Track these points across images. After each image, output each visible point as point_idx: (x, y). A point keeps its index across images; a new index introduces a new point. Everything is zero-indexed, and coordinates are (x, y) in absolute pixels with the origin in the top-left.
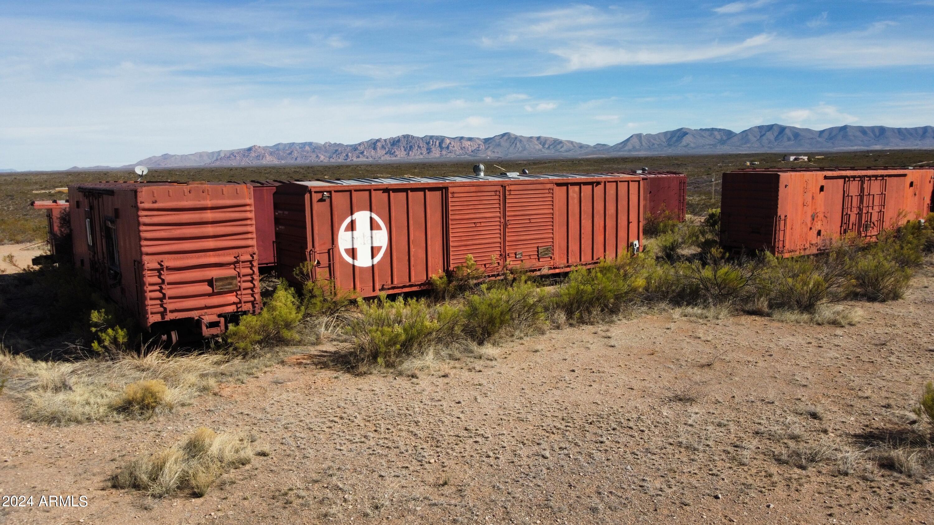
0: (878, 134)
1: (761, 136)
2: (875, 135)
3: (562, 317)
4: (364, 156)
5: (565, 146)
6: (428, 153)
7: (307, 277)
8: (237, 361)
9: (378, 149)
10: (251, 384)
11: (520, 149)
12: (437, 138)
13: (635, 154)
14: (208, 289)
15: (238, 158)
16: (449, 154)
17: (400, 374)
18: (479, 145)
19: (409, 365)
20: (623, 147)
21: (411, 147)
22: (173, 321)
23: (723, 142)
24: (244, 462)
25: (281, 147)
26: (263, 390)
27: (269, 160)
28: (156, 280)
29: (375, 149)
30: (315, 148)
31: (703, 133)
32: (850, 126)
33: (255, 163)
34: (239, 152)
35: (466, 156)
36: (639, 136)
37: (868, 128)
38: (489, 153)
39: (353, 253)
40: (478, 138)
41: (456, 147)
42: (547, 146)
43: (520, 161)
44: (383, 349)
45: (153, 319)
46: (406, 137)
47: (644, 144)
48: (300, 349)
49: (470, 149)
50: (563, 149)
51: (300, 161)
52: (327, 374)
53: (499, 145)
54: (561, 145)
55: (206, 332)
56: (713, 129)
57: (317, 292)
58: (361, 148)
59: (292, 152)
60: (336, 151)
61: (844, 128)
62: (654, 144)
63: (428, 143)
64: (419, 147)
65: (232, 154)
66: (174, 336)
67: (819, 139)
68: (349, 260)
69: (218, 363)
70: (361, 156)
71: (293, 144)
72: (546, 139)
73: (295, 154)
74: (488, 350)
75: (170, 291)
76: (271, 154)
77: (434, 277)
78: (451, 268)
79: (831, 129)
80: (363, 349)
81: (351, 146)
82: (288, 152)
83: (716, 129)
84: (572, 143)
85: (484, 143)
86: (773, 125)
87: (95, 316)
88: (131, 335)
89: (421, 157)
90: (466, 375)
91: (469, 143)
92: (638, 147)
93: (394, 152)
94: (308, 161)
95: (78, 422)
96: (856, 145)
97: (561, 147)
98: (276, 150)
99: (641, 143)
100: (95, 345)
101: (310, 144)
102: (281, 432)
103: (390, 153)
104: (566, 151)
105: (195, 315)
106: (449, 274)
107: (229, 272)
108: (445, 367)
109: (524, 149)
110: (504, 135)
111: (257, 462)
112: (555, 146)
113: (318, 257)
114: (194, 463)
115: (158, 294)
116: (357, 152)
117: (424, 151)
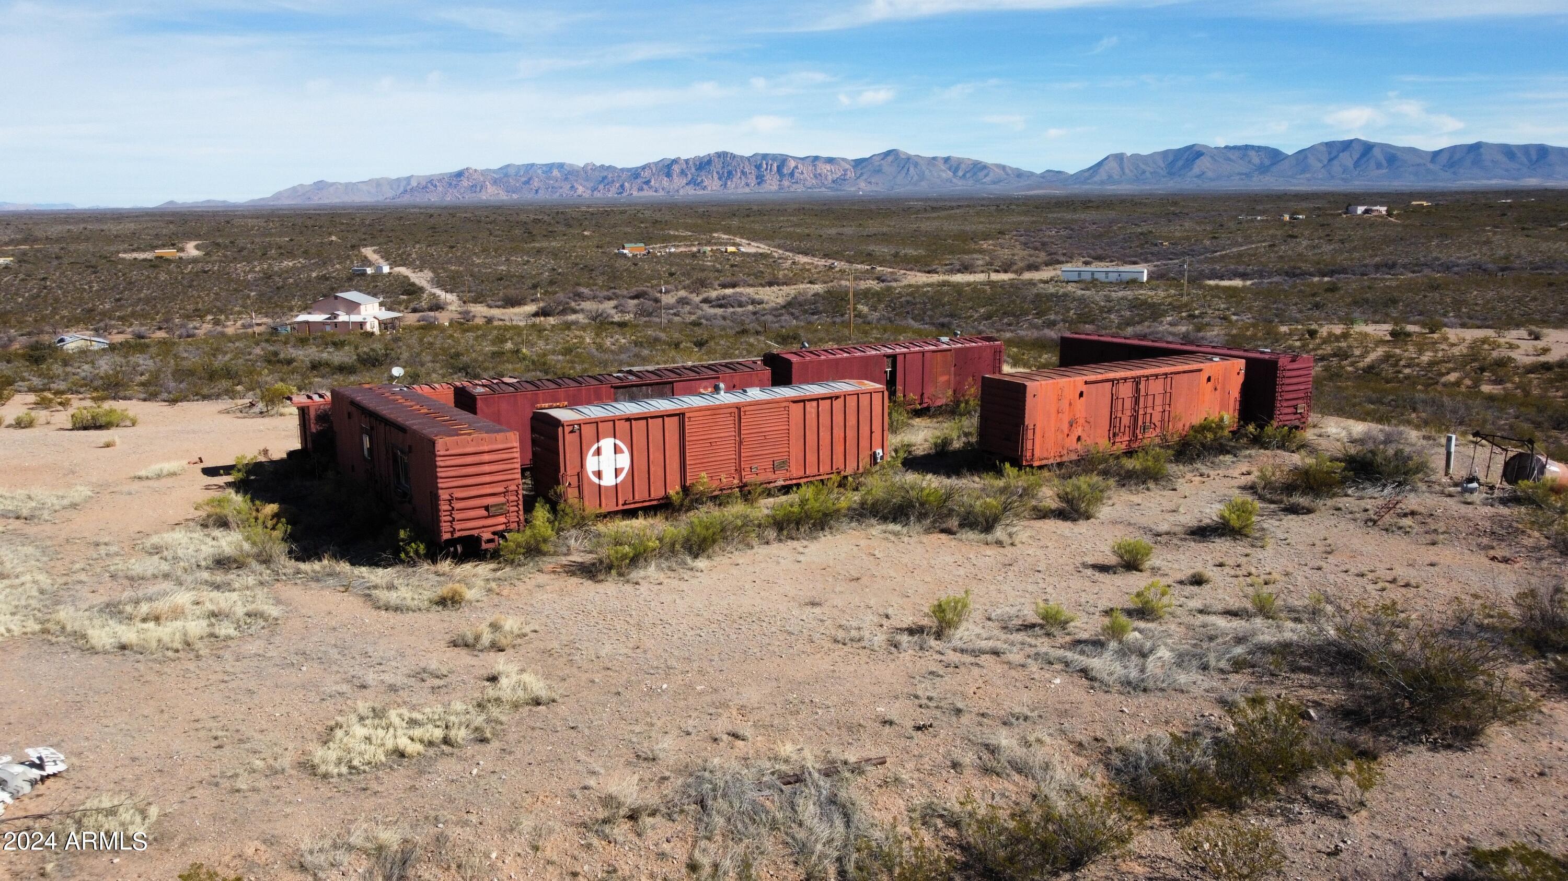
0: (1534, 157)
1: (1330, 160)
2: (1530, 161)
3: (772, 534)
4: (651, 187)
5: (991, 174)
6: (759, 184)
7: (560, 496)
8: (508, 569)
9: (675, 176)
10: (521, 587)
11: (915, 179)
12: (774, 157)
13: (1111, 189)
14: (485, 513)
15: (440, 189)
16: (795, 186)
17: (628, 581)
18: (845, 170)
19: (635, 575)
20: (1091, 176)
21: (730, 173)
22: (460, 538)
23: (1263, 169)
24: (525, 635)
25: (512, 171)
26: (530, 592)
27: (492, 194)
28: (448, 507)
29: (669, 175)
30: (569, 173)
31: (1230, 155)
32: (1487, 144)
33: (469, 198)
34: (441, 178)
35: (823, 189)
36: (1119, 157)
37: (1518, 147)
38: (862, 185)
39: (599, 474)
40: (844, 160)
41: (806, 173)
42: (960, 173)
43: (913, 200)
44: (616, 563)
45: (446, 536)
46: (722, 155)
47: (1127, 171)
48: (555, 559)
49: (830, 178)
50: (988, 179)
51: (544, 196)
52: (574, 580)
53: (878, 171)
54: (985, 172)
55: (484, 546)
56: (1247, 147)
57: (568, 510)
58: (646, 174)
59: (530, 179)
60: (604, 178)
61: (1476, 148)
62: (1144, 172)
63: (758, 167)
64: (743, 173)
65: (430, 183)
66: (459, 549)
67: (1431, 166)
68: (596, 480)
69: (495, 570)
70: (645, 187)
71: (533, 165)
72: (960, 162)
73: (536, 183)
74: (701, 563)
75: (457, 516)
76: (495, 182)
77: (671, 492)
78: (688, 484)
79: (1453, 149)
80: (601, 562)
81: (629, 170)
82: (523, 179)
83: (1253, 147)
84: (1004, 168)
85: (854, 167)
86: (1351, 141)
87: (402, 534)
88: (428, 548)
89: (747, 190)
90: (675, 583)
91: (828, 167)
92: (1116, 177)
93: (702, 181)
94: (556, 196)
95: (414, 611)
96: (1495, 177)
97: (986, 176)
98: (503, 176)
99: (1122, 169)
100: (403, 555)
101: (561, 166)
102: (544, 620)
103: (693, 182)
104: (994, 183)
105: (475, 533)
106: (685, 489)
107: (501, 499)
108: (661, 577)
109: (922, 177)
110: (889, 153)
111: (533, 635)
112: (975, 174)
113: (569, 479)
114: (497, 634)
115: (449, 518)
116: (639, 181)
117: (753, 181)
